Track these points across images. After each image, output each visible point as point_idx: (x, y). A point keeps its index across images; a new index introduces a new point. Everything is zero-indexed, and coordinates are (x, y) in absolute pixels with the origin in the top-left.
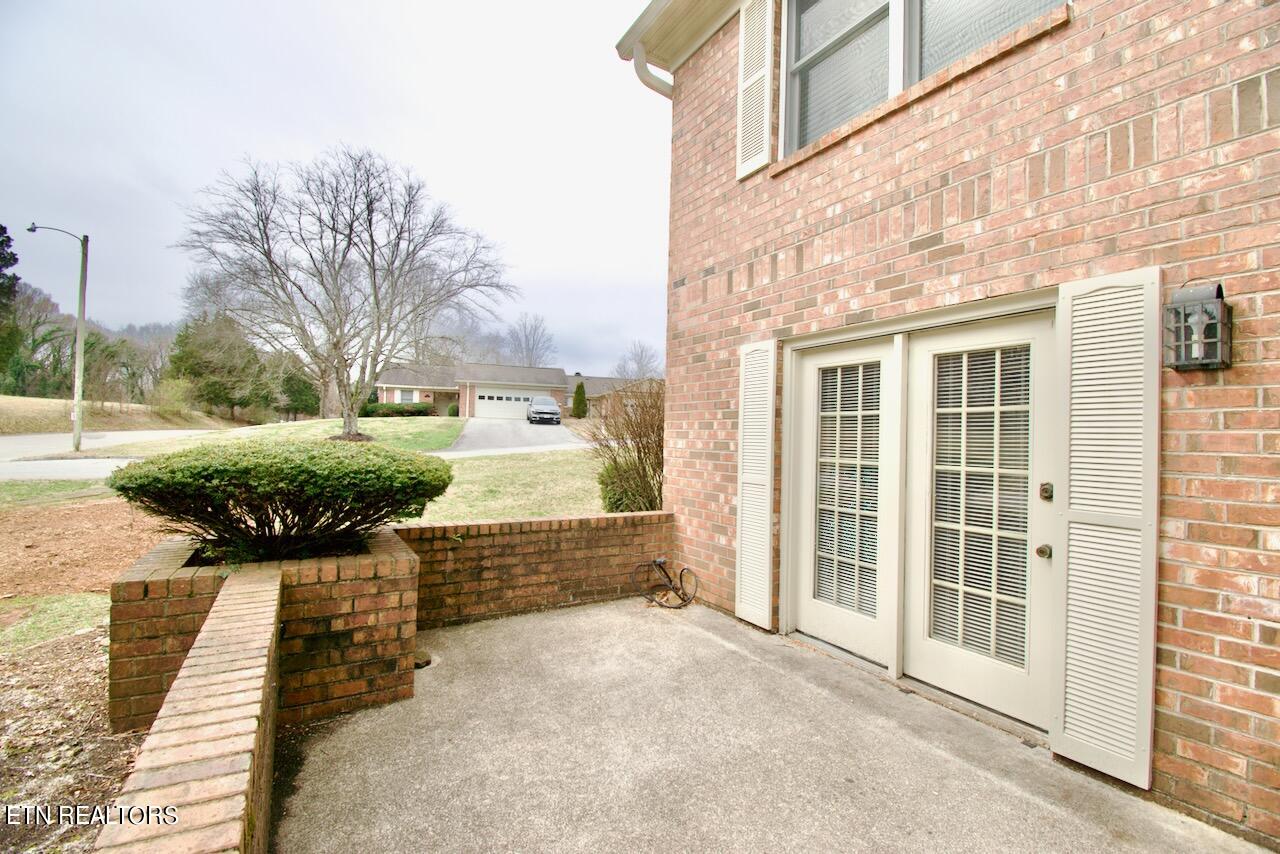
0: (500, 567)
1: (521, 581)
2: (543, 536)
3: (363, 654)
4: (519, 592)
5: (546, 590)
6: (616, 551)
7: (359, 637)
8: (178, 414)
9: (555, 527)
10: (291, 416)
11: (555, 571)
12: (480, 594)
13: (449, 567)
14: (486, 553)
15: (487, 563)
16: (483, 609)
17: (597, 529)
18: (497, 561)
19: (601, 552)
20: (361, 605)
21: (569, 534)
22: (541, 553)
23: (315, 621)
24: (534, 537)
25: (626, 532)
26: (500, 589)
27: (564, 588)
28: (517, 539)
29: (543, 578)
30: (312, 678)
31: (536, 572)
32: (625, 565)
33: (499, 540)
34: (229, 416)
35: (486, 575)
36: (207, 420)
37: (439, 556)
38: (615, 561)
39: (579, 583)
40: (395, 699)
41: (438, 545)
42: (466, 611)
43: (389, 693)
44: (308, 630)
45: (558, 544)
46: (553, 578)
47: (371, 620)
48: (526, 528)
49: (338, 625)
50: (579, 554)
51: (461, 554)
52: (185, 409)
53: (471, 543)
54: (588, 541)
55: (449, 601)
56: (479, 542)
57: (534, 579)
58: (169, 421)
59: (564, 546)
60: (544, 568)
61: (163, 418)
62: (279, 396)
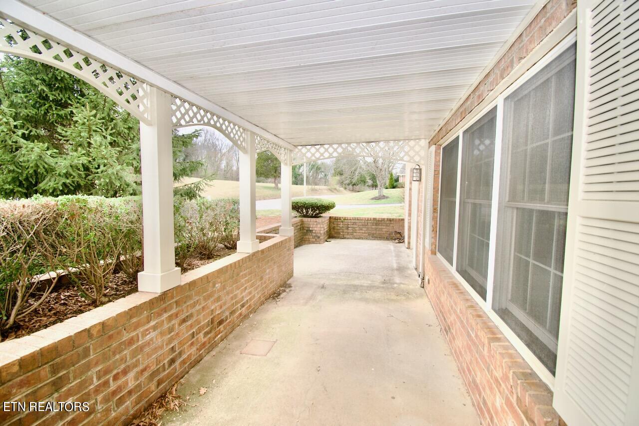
0: (353, 227)
1: (358, 231)
2: (363, 221)
3: (314, 235)
4: (358, 234)
5: (365, 234)
6: (384, 227)
7: (314, 231)
8: (335, 189)
9: (367, 219)
10: (374, 188)
11: (367, 230)
12: (348, 233)
13: (341, 226)
14: (349, 224)
15: (350, 226)
16: (348, 236)
17: (379, 221)
18: (352, 226)
19: (380, 227)
20: (314, 226)
21: (371, 222)
22: (363, 225)
23: (307, 227)
24: (361, 221)
25: (388, 222)
26: (353, 232)
27: (369, 235)
28: (357, 221)
29: (364, 232)
30: (307, 237)
31: (362, 230)
32: (387, 231)
33: (352, 221)
34: (352, 189)
35: (349, 229)
36: (344, 191)
37: (339, 223)
38: (384, 230)
39: (373, 234)
40: (320, 243)
41: (339, 220)
42: (345, 236)
43: (318, 242)
44: (306, 229)
45: (367, 223)
46: (366, 232)
47: (316, 229)
48: (359, 219)
49: (311, 229)
50: (373, 227)
51: (344, 223)
52: (337, 187)
53: (346, 221)
54: (376, 224)
55: (341, 233)
56: (348, 221)
57: (361, 231)
58: (333, 192)
59: (369, 224)
60: (364, 229)
61: (331, 191)
62: (368, 180)
